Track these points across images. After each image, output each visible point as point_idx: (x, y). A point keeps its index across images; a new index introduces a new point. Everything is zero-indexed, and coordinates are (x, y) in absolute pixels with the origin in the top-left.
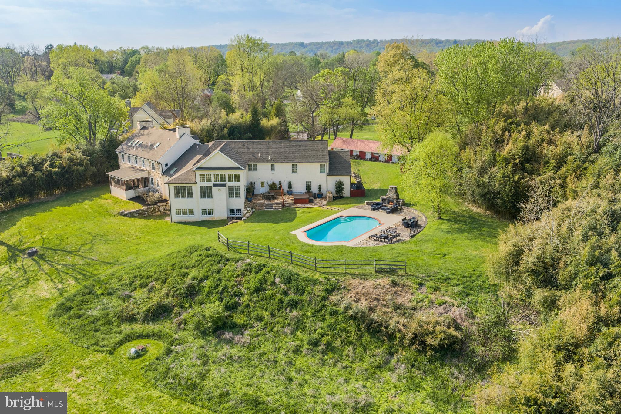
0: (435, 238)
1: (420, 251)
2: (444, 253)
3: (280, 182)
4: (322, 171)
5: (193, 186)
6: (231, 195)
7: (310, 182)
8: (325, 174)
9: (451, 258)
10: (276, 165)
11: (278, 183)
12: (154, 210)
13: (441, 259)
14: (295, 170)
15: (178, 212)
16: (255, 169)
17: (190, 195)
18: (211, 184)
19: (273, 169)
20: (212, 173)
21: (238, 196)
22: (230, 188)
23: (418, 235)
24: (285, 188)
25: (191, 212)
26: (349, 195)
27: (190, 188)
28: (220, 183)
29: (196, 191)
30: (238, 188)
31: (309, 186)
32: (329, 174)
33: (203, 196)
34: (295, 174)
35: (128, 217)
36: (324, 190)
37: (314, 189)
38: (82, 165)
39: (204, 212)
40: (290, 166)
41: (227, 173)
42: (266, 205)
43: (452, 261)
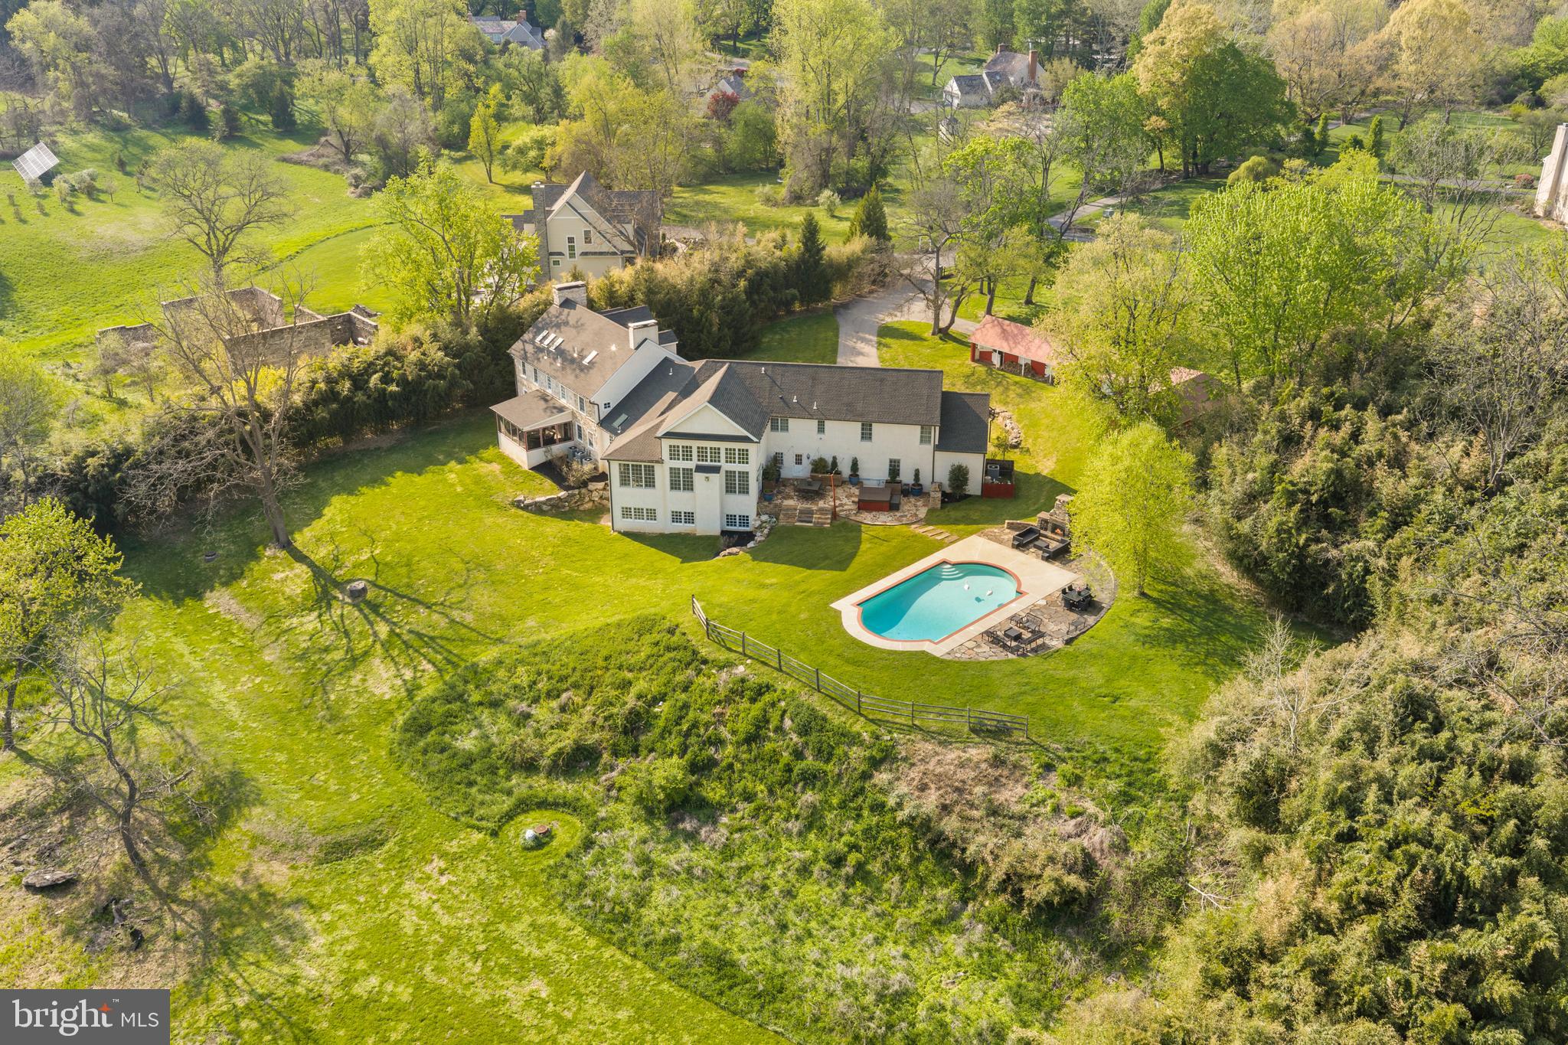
0: (1111, 652)
1: (1072, 682)
2: (1116, 692)
3: (835, 458)
4: (924, 439)
5: (657, 467)
6: (730, 489)
7: (899, 461)
8: (930, 447)
9: (1127, 707)
10: (829, 425)
11: (830, 460)
12: (582, 498)
13: (1104, 708)
14: (866, 435)
15: (626, 512)
16: (785, 429)
17: (650, 483)
18: (691, 465)
19: (821, 429)
20: (695, 444)
21: (744, 490)
22: (730, 475)
23: (1081, 638)
24: (846, 470)
25: (652, 514)
26: (979, 493)
27: (650, 471)
28: (709, 463)
29: (662, 474)
30: (744, 476)
31: (894, 468)
32: (938, 448)
33: (675, 486)
34: (866, 444)
35: (531, 512)
36: (925, 480)
37: (906, 477)
38: (444, 378)
39: (676, 517)
40: (856, 428)
41: (723, 446)
42: (801, 512)
43: (1123, 718)
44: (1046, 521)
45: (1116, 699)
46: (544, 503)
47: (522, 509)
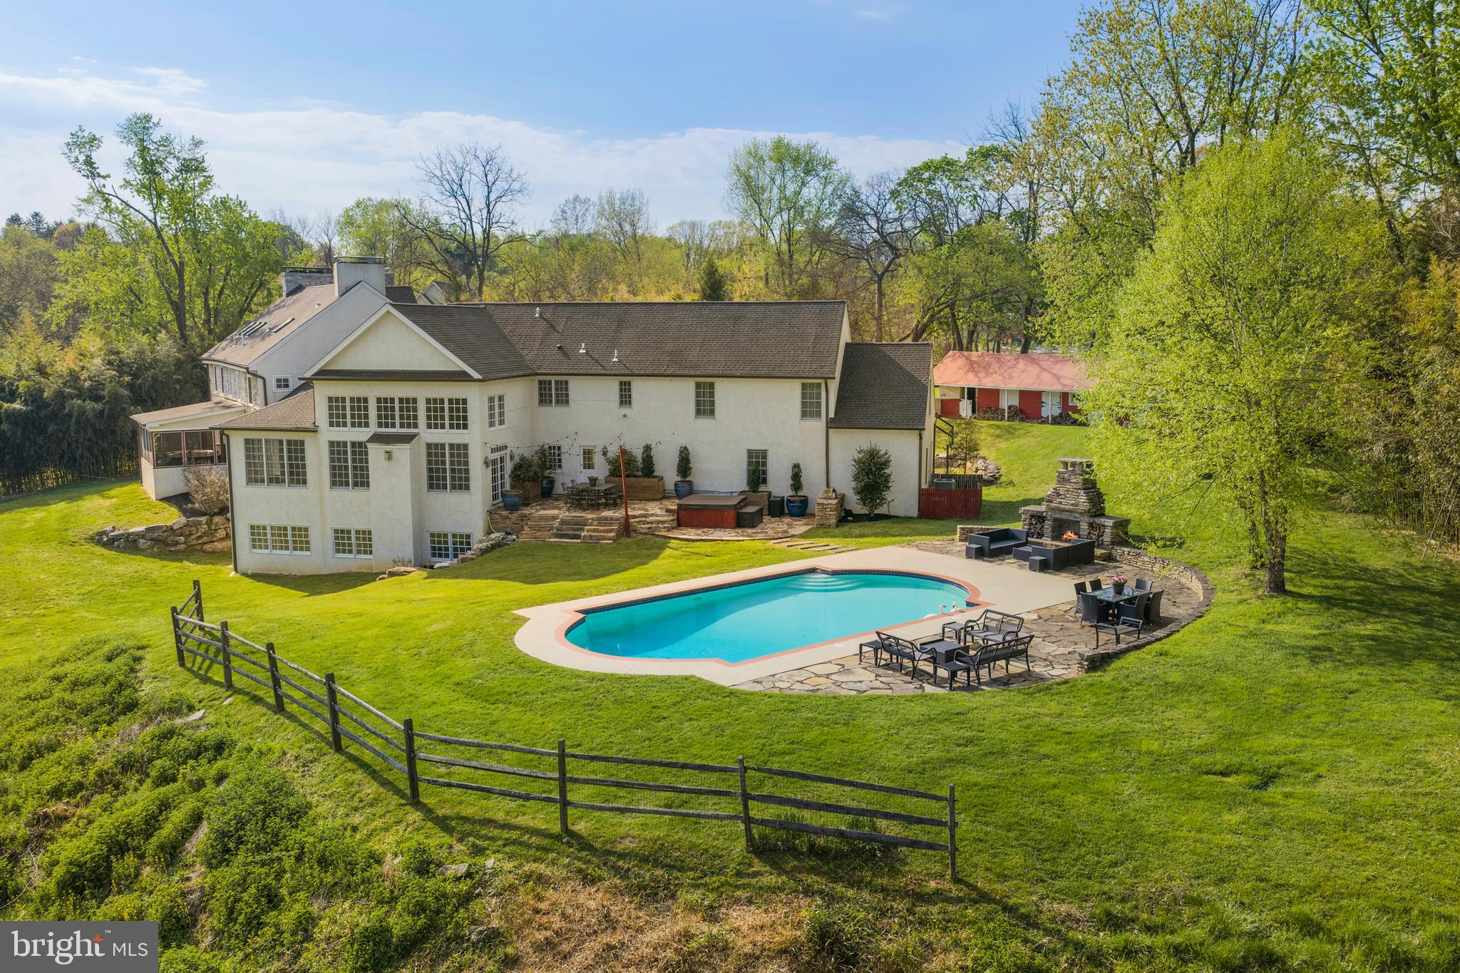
0: (1226, 680)
1: (1117, 739)
3: (648, 448)
4: (809, 409)
5: (308, 440)
6: (435, 482)
7: (764, 454)
8: (818, 425)
10: (640, 388)
11: (638, 454)
13: (1232, 801)
14: (705, 407)
15: (258, 534)
16: (563, 399)
17: (297, 476)
18: (361, 434)
19: (625, 398)
20: (372, 392)
21: (462, 484)
22: (434, 451)
23: (1132, 656)
24: (667, 470)
25: (299, 538)
26: (914, 512)
27: (297, 449)
28: (397, 430)
29: (317, 460)
30: (461, 451)
31: (757, 471)
32: (832, 424)
33: (338, 479)
34: (705, 422)
36: (814, 488)
37: (779, 485)
39: (343, 540)
40: (686, 389)
41: (421, 392)
42: (563, 522)
44: (1040, 518)
45: (1268, 779)
46: (141, 535)
47: (105, 545)
